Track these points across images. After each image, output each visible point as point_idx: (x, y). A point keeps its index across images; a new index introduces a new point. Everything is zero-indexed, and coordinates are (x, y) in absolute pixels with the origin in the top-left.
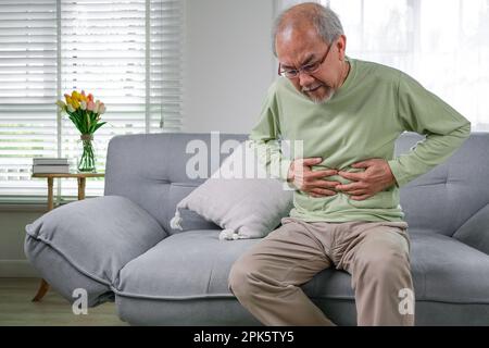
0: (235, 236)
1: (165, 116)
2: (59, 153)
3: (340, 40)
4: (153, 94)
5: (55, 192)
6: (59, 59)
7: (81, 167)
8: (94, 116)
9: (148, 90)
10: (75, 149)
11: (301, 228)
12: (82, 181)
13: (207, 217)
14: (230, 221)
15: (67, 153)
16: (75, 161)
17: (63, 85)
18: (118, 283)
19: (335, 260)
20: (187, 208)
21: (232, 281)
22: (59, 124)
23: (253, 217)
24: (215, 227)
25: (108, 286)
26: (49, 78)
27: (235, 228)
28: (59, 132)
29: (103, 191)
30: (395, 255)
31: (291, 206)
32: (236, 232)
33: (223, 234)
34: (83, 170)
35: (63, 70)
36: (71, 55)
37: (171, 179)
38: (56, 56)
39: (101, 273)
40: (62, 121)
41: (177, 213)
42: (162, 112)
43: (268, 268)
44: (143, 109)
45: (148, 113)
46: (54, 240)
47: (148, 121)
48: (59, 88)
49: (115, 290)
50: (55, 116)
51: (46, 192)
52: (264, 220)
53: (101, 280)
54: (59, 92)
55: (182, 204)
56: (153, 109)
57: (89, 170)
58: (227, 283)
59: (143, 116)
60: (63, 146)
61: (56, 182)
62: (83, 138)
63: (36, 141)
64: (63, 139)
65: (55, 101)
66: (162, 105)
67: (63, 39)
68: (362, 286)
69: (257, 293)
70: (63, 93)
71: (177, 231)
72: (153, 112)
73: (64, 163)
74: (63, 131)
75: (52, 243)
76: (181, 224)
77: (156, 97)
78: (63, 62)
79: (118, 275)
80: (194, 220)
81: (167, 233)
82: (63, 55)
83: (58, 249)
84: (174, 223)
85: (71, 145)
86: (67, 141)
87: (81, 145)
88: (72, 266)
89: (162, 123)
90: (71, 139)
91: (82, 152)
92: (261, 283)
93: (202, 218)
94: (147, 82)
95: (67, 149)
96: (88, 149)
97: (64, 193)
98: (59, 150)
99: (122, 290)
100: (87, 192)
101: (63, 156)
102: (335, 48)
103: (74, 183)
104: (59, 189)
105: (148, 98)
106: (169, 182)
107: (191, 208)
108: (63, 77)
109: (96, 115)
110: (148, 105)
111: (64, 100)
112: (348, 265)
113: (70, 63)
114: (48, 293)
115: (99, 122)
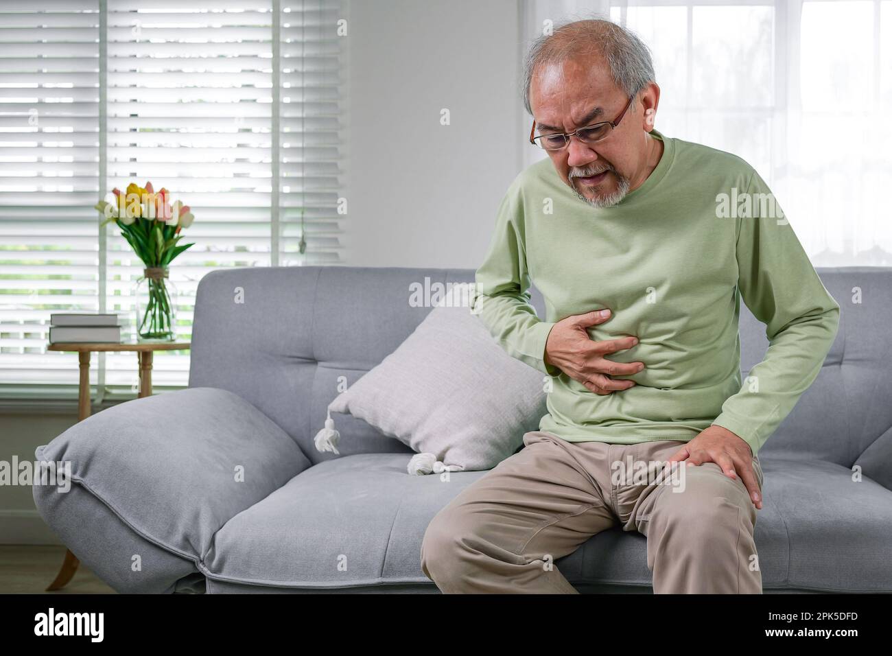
0: (437, 466)
1: (309, 230)
2: (102, 303)
3: (649, 93)
4: (286, 189)
5: (93, 378)
6: (102, 120)
7: (145, 331)
8: (170, 232)
9: (276, 180)
10: (133, 294)
11: (560, 453)
12: (145, 358)
13: (386, 429)
14: (428, 437)
15: (117, 301)
16: (133, 317)
17: (111, 170)
18: (212, 557)
19: (621, 513)
20: (348, 412)
21: (428, 554)
22: (103, 245)
23: (473, 430)
24: (401, 447)
25: (192, 562)
26: (84, 156)
27: (438, 451)
28: (103, 261)
29: (186, 376)
30: (725, 506)
31: (543, 410)
32: (441, 459)
33: (416, 462)
34: (148, 336)
35: (111, 140)
36: (125, 112)
37: (317, 354)
38: (96, 113)
39: (178, 538)
40: (109, 241)
41: (329, 422)
42: (303, 222)
43: (495, 528)
44: (267, 216)
45: (275, 224)
46: (90, 475)
47: (275, 239)
48: (103, 177)
49: (206, 571)
50: (95, 231)
51: (75, 378)
52: (494, 436)
53: (180, 551)
54: (103, 184)
55: (337, 404)
56: (288, 216)
57: (160, 336)
58: (418, 557)
59: (267, 231)
60: (110, 288)
61: (94, 358)
62: (148, 274)
63: (57, 277)
64: (111, 273)
65: (95, 200)
66: (303, 210)
67: (111, 80)
68: (664, 564)
69: (474, 575)
70: (111, 185)
71: (329, 456)
72: (285, 223)
73: (110, 323)
74: (111, 258)
75: (87, 482)
76: (335, 441)
77: (292, 194)
78: (111, 125)
79: (212, 543)
80: (360, 433)
81: (310, 459)
82: (111, 111)
83: (98, 492)
84: (323, 440)
85: (127, 287)
86: (118, 278)
87: (145, 287)
88: (124, 524)
89: (303, 245)
90: (126, 275)
91: (147, 300)
92: (481, 557)
93: (376, 430)
94: (276, 165)
95: (118, 293)
96: (158, 296)
97: (110, 379)
98: (102, 295)
99: (219, 570)
100: (156, 379)
101: (110, 309)
102: (638, 105)
103: (131, 361)
104: (102, 371)
105: (276, 195)
106: (313, 361)
107: (355, 411)
108: (111, 155)
109: (175, 229)
110: (276, 210)
111: (111, 199)
112: (645, 523)
113: (126, 126)
114: (77, 576)
115: (179, 244)
